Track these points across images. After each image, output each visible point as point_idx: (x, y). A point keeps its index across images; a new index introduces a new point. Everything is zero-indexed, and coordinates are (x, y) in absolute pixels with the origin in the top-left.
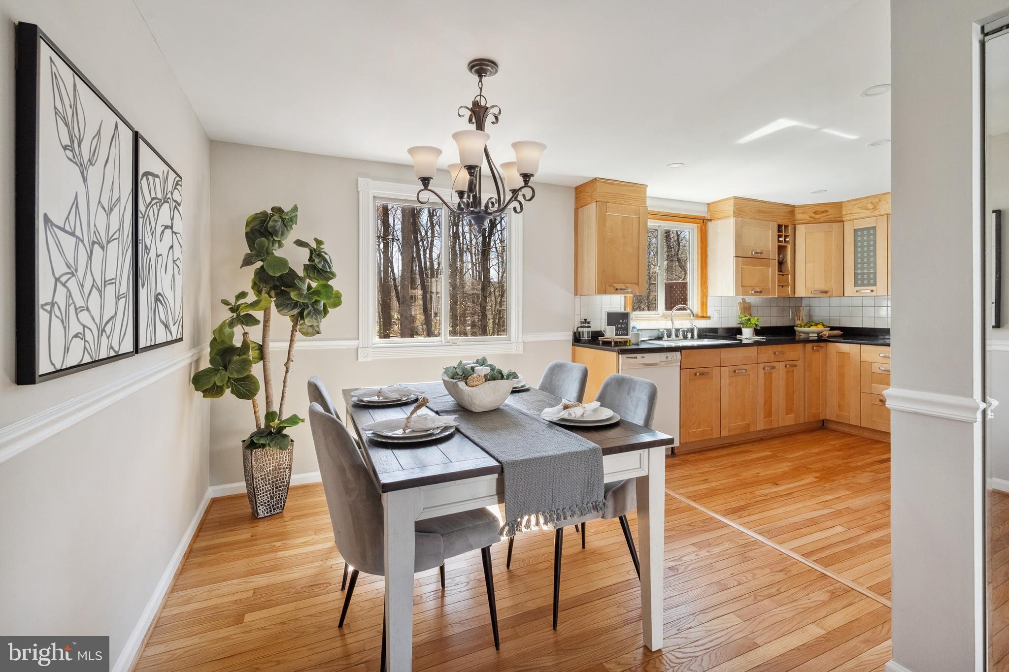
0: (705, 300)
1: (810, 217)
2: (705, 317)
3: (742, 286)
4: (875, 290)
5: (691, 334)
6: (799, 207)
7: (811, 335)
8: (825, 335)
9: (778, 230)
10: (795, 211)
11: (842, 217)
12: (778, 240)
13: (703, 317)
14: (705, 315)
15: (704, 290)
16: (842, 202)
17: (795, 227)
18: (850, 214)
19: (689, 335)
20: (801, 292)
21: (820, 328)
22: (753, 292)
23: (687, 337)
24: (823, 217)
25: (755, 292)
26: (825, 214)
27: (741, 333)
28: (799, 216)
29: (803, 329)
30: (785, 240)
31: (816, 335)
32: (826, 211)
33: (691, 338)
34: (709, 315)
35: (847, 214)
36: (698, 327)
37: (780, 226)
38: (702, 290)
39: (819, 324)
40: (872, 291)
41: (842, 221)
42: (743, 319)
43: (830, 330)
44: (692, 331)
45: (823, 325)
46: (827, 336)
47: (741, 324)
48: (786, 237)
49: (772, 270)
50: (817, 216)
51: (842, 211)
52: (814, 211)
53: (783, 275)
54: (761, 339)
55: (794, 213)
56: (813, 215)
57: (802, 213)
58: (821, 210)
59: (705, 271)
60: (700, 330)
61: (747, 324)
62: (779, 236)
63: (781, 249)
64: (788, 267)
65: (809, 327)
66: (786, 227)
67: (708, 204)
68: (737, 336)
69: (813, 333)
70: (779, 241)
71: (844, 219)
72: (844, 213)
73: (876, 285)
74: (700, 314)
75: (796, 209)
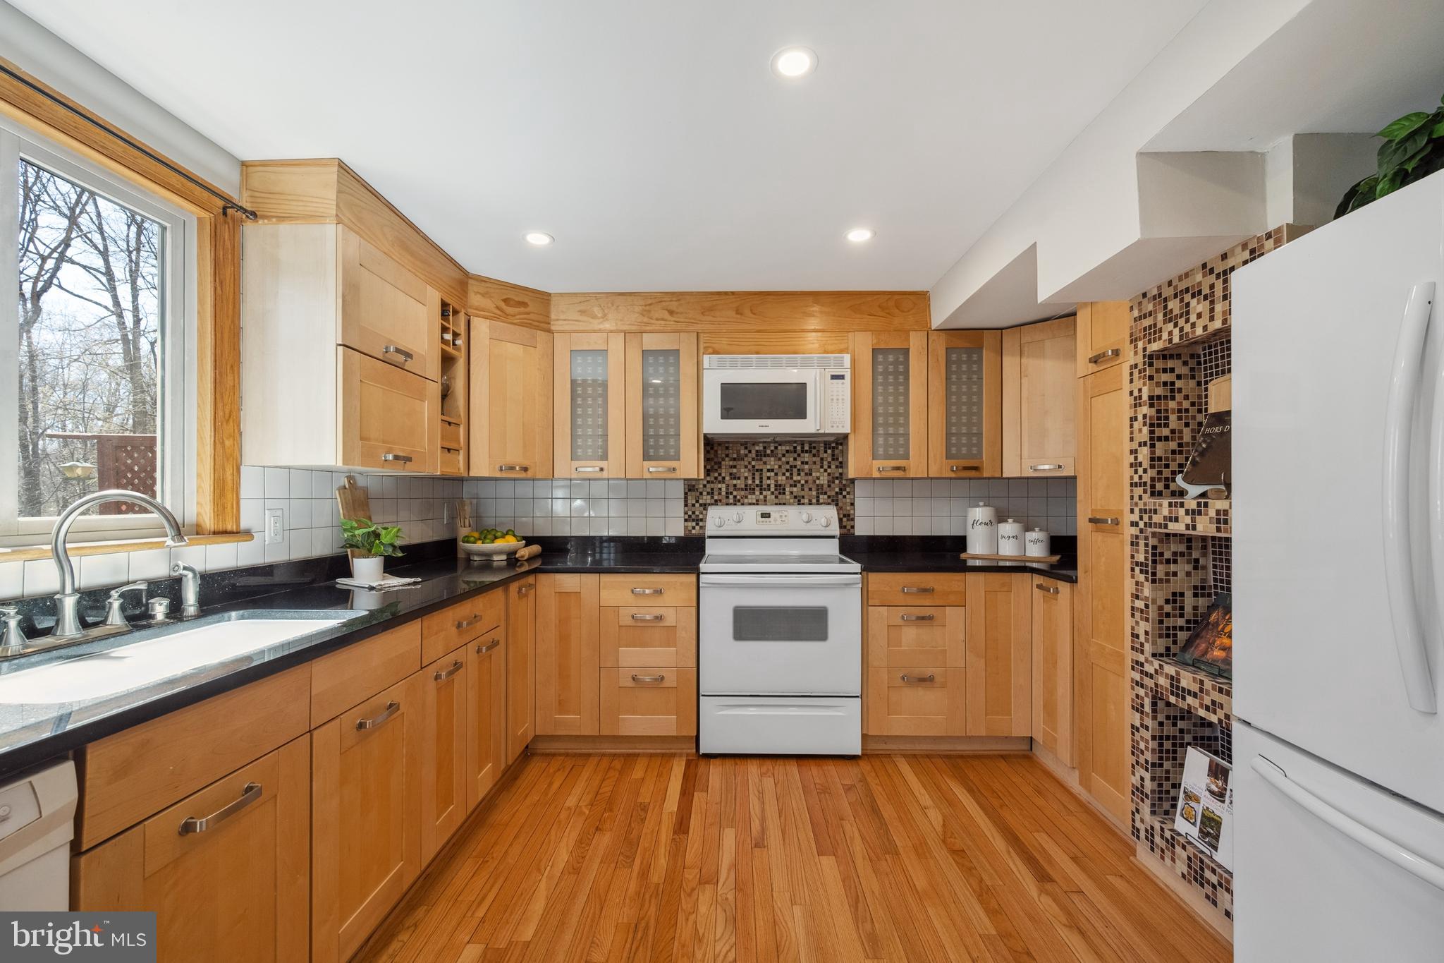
0: (229, 477)
1: (498, 308)
2: (232, 533)
3: (362, 439)
4: (605, 468)
5: (166, 602)
6: (477, 280)
7: (495, 558)
8: (522, 557)
9: (442, 315)
10: (470, 287)
11: (549, 324)
12: (442, 338)
13: (225, 532)
14: (230, 526)
15: (228, 443)
16: (550, 294)
17: (469, 321)
18: (565, 320)
19: (160, 608)
20: (481, 468)
21: (510, 543)
22: (390, 457)
23: (153, 617)
24: (519, 314)
25: (396, 458)
26: (522, 309)
27: (348, 573)
28: (475, 299)
29: (479, 546)
30: (454, 341)
31: (504, 557)
32: (524, 304)
33: (168, 616)
34: (244, 524)
35: (558, 320)
36: (199, 567)
37: (444, 305)
38: (218, 442)
39: (507, 534)
40: (602, 470)
41: (549, 331)
42: (357, 532)
43: (526, 546)
44: (171, 588)
45: (514, 536)
46: (526, 558)
47: (352, 546)
48: (456, 335)
49: (428, 409)
50: (510, 310)
51: (549, 312)
52: (505, 297)
53: (450, 423)
54: (409, 584)
55: (467, 287)
56: (502, 305)
57: (483, 295)
58: (517, 299)
59: (230, 378)
60: (208, 580)
61: (368, 545)
62: (444, 329)
63: (447, 361)
64: (458, 407)
65: (493, 541)
66: (456, 312)
67: (244, 164)
68: (338, 580)
69: (500, 553)
70: (443, 341)
71: (553, 328)
72: (553, 316)
73: (607, 460)
74: (209, 523)
75: (471, 281)
